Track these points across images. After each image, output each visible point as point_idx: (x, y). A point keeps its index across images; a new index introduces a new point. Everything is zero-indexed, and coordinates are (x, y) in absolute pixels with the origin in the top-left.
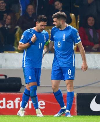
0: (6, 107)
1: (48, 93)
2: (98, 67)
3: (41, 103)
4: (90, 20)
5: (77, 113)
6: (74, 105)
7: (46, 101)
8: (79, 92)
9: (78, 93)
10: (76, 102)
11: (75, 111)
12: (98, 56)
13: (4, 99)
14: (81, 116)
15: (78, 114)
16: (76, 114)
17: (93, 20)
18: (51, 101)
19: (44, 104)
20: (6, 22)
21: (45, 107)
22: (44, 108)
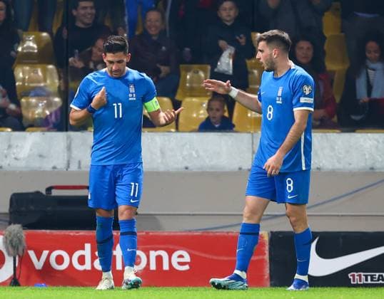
0: (93, 267)
1: (197, 230)
2: (321, 165)
3: (181, 256)
4: (302, 48)
5: (271, 280)
6: (262, 261)
7: (193, 252)
8: (275, 230)
9: (272, 232)
10: (267, 252)
11: (266, 277)
12: (322, 137)
13: (88, 246)
14: (279, 288)
15: (272, 282)
16: (268, 283)
17: (308, 48)
18: (205, 252)
19: (187, 258)
20: (94, 55)
21: (190, 266)
22: (186, 267)
